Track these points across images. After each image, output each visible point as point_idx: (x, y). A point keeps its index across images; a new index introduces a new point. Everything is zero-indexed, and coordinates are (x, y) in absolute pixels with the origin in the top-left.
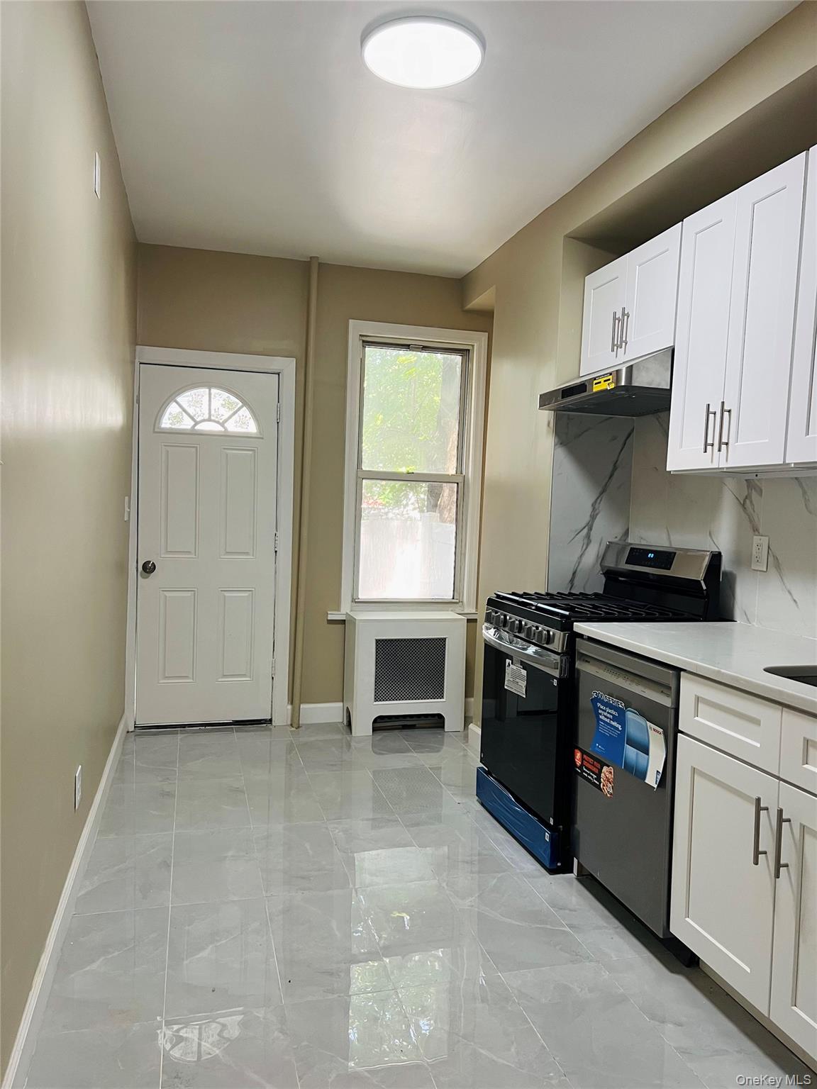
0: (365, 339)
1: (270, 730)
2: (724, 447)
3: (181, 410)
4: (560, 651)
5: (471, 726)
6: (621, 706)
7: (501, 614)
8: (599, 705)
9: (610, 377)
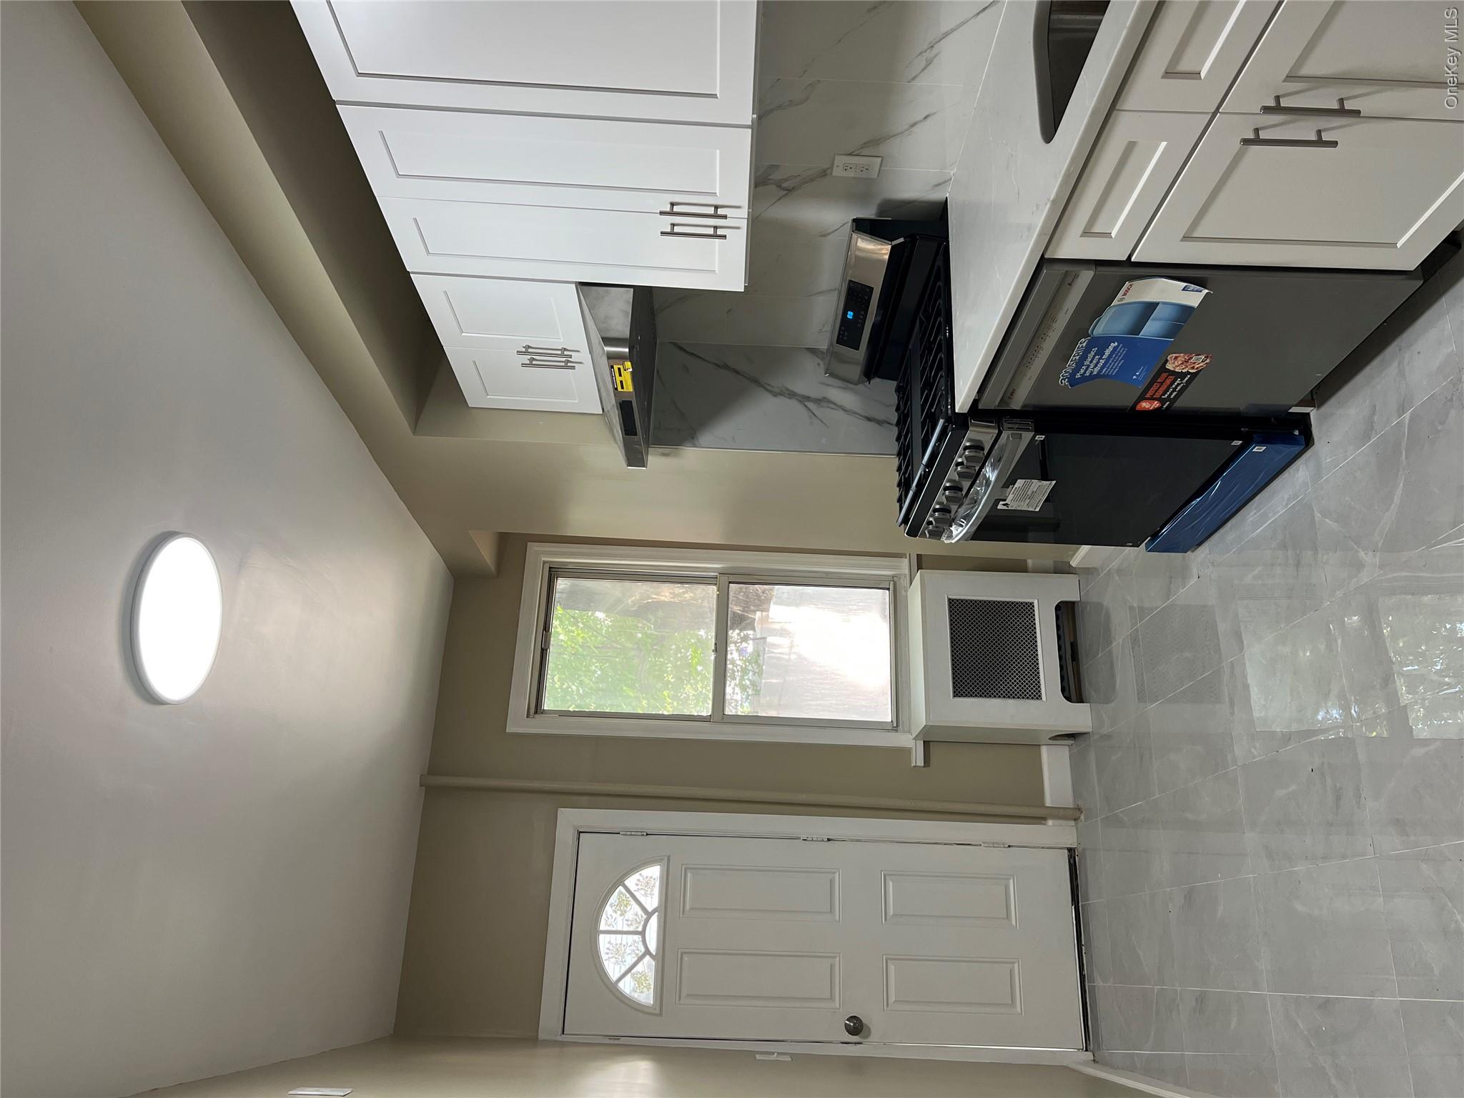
0: (532, 711)
1: (1084, 850)
2: (720, 212)
3: (629, 975)
4: (997, 431)
5: (1074, 563)
6: (1083, 343)
7: (931, 516)
8: (1078, 376)
9: (616, 367)
